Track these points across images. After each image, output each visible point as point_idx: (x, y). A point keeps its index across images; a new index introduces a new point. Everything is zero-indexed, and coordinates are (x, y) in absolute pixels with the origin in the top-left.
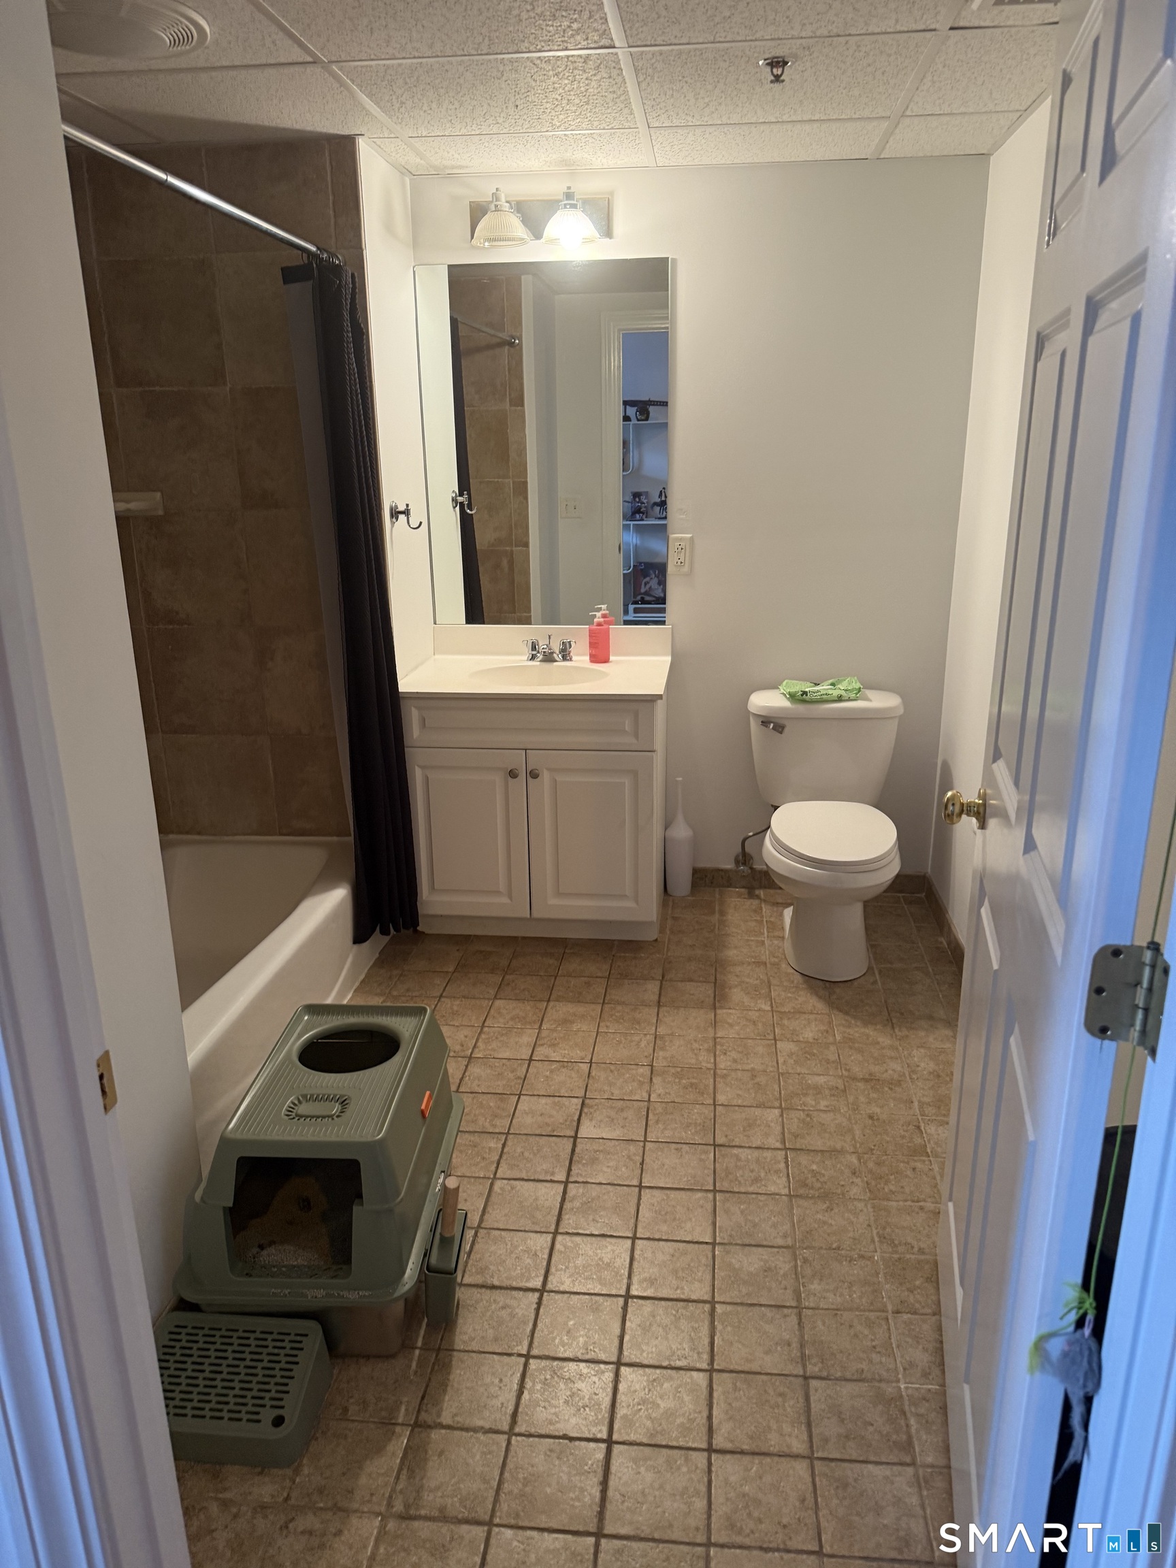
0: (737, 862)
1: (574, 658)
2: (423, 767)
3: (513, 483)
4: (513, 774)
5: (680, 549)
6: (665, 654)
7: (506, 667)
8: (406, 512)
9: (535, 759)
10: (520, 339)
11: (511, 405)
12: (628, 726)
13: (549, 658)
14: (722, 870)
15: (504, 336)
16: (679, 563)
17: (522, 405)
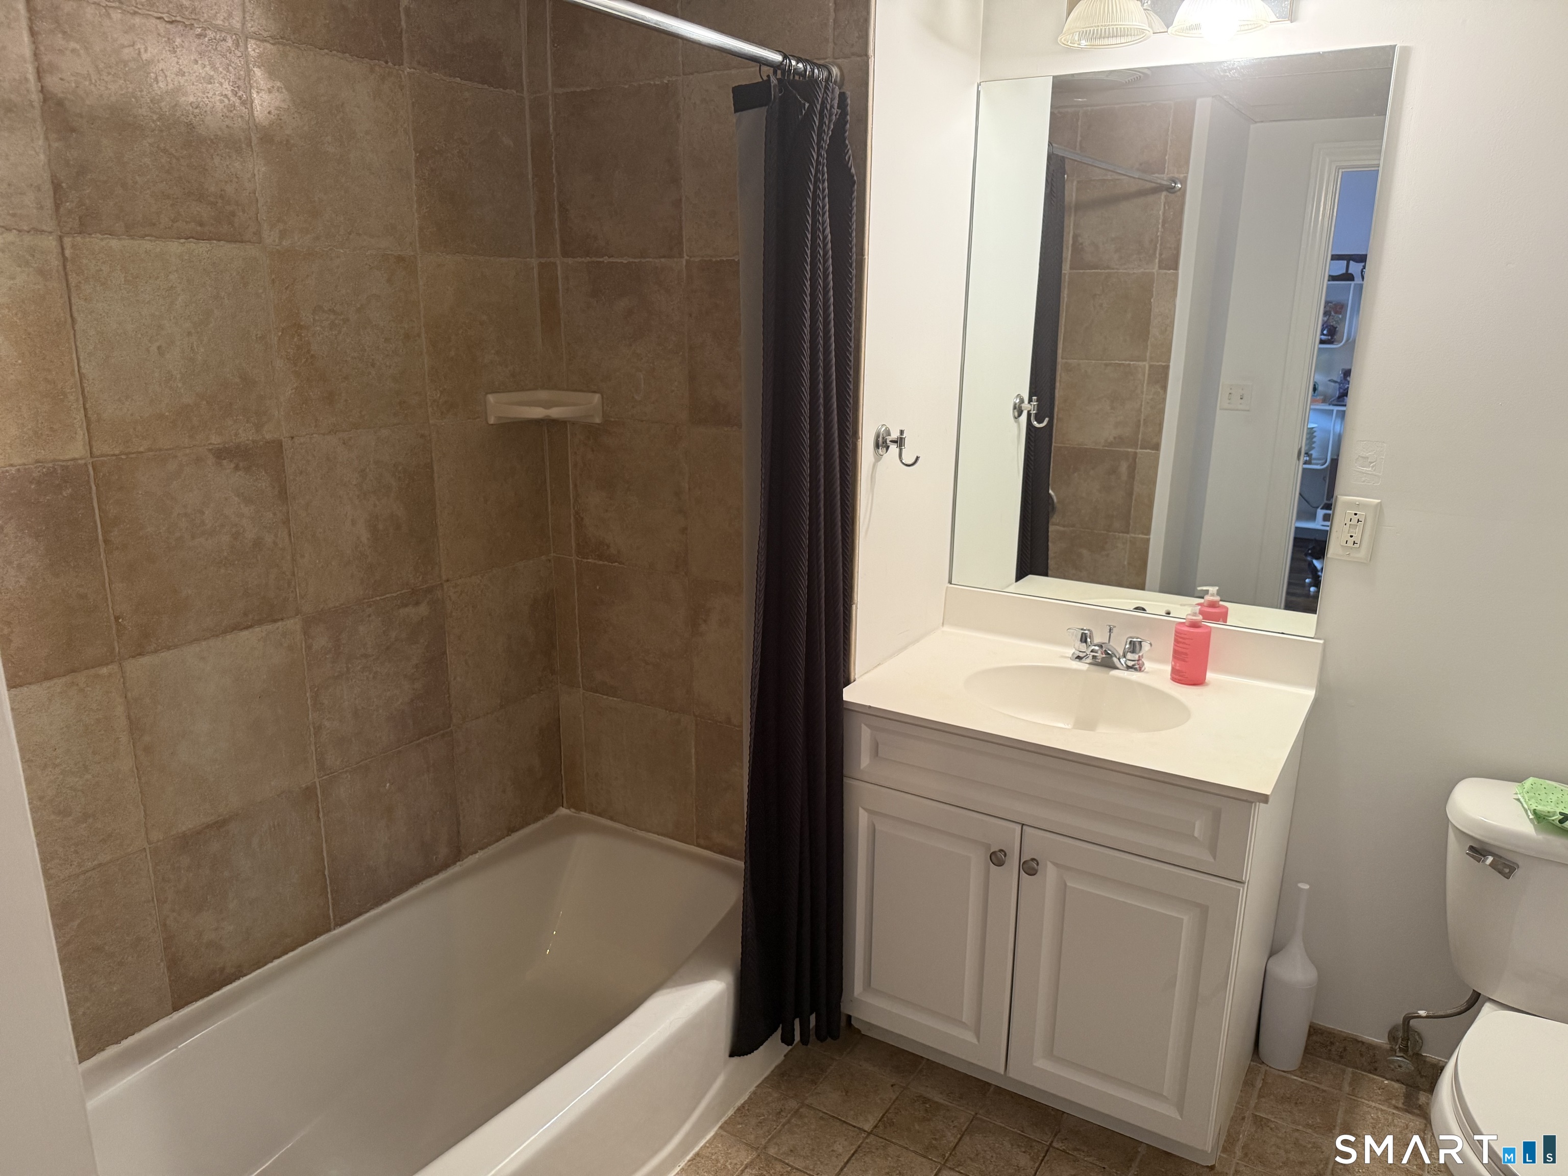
0: (1392, 1037)
1: (1148, 665)
2: (870, 812)
3: (1151, 366)
4: (997, 858)
5: (1354, 521)
6: (1307, 686)
7: (1038, 667)
8: (900, 442)
9: (1036, 844)
10: (1184, 182)
11: (1160, 268)
12: (1199, 829)
13: (1106, 662)
14: (1363, 1043)
15: (1163, 179)
16: (1350, 544)
17: (1176, 268)
